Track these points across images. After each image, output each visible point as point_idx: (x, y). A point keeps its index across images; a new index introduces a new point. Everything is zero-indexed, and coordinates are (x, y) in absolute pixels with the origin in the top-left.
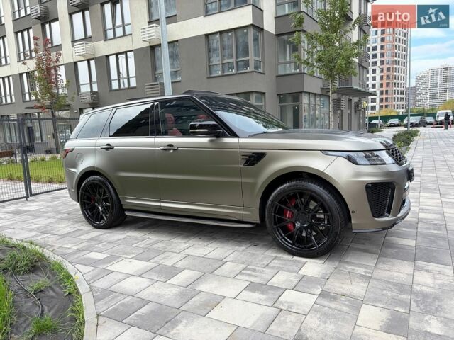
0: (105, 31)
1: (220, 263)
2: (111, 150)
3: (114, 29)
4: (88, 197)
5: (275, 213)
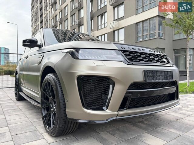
0: (98, 27)
3: (101, 25)
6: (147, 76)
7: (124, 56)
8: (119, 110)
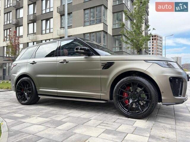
0: (42, 31)
1: (87, 120)
2: (35, 64)
3: (46, 30)
4: (20, 88)
5: (118, 94)
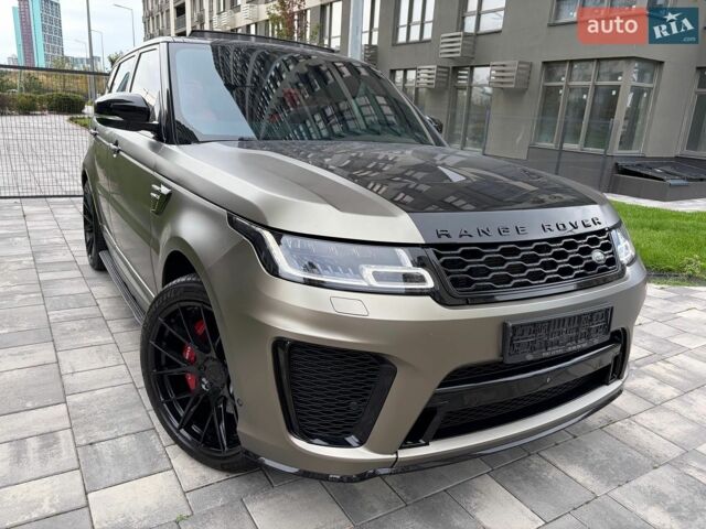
6: (512, 344)
7: (441, 268)
8: (401, 448)
